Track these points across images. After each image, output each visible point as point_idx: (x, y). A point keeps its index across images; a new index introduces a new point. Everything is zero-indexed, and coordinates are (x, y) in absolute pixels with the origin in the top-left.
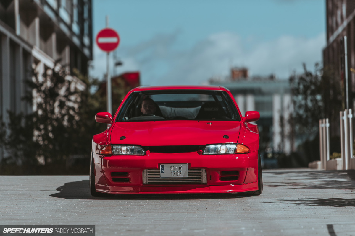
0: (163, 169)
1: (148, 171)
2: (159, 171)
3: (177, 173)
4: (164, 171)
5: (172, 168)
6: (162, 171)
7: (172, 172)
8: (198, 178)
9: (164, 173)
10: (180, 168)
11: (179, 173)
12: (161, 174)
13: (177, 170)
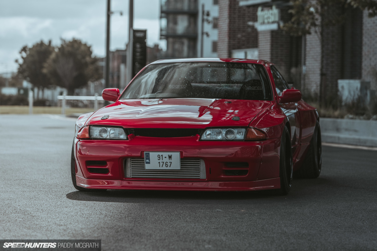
0: (148, 158)
1: (132, 161)
2: (144, 161)
3: (166, 164)
4: (149, 161)
5: (160, 157)
6: (147, 161)
7: (159, 162)
8: (195, 171)
9: (149, 163)
10: (170, 157)
11: (169, 164)
12: (146, 165)
13: (167, 160)
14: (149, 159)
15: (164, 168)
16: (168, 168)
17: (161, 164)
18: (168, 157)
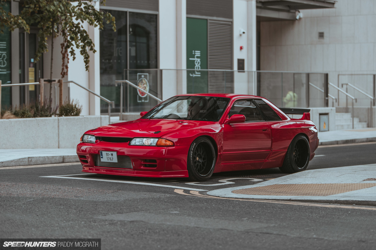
2: (100, 156)
3: (110, 159)
5: (107, 155)
6: (102, 156)
8: (129, 164)
9: (102, 158)
10: (112, 155)
11: (112, 159)
12: (101, 159)
13: (110, 156)
14: (102, 155)
15: (110, 161)
16: (112, 161)
17: (108, 158)
18: (111, 155)
